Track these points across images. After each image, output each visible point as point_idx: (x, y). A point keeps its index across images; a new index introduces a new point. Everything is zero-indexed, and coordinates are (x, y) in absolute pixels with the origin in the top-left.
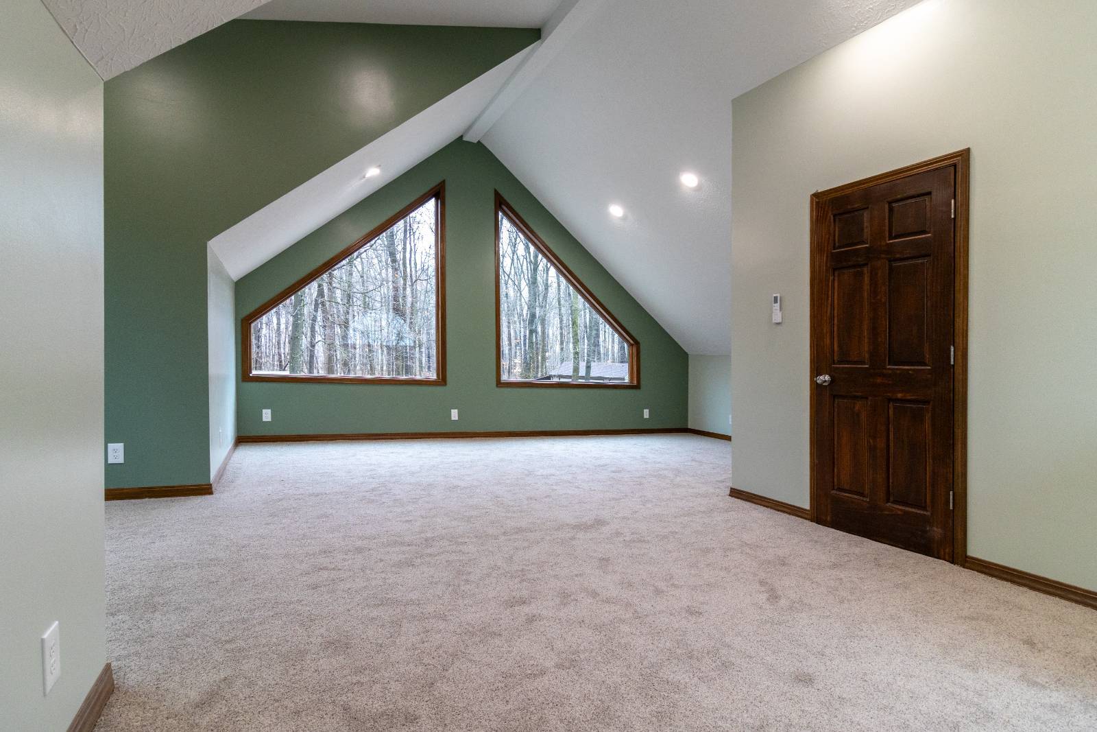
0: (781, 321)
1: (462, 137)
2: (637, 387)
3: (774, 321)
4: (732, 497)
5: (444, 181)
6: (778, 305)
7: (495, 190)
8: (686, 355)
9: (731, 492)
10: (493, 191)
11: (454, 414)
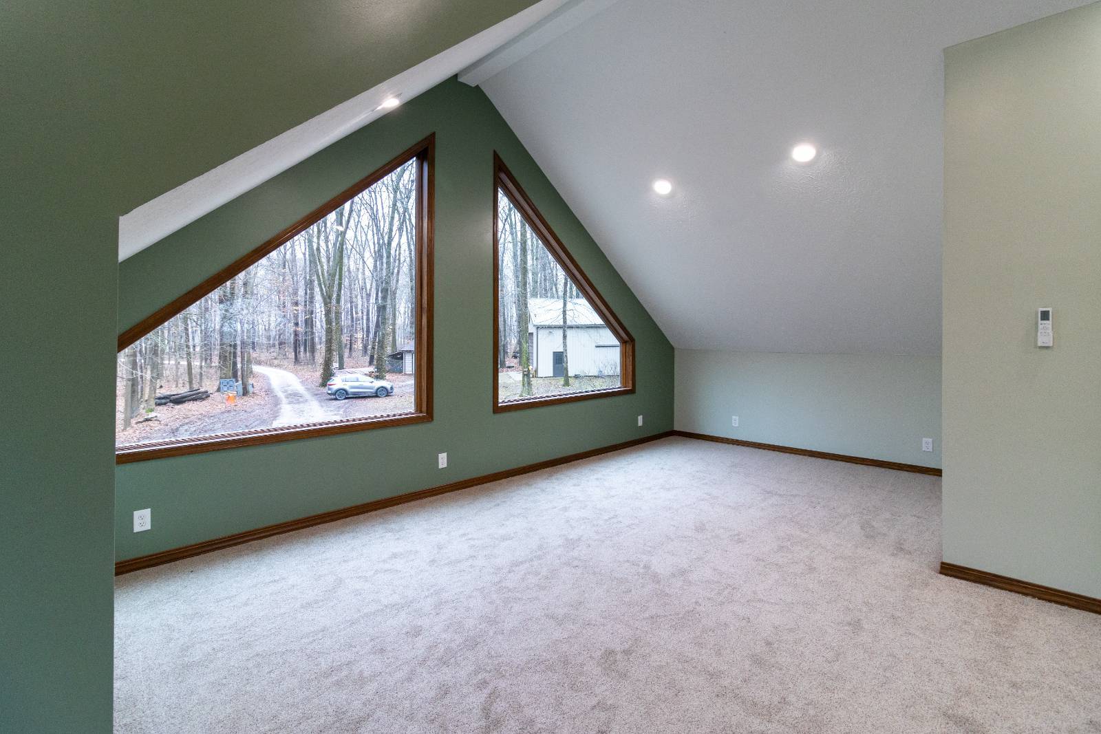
0: (1051, 345)
1: (456, 76)
2: (632, 391)
3: (1040, 344)
4: (947, 575)
5: (433, 135)
6: (1048, 324)
7: (495, 152)
8: (672, 348)
9: (942, 567)
10: (492, 153)
11: (443, 460)
